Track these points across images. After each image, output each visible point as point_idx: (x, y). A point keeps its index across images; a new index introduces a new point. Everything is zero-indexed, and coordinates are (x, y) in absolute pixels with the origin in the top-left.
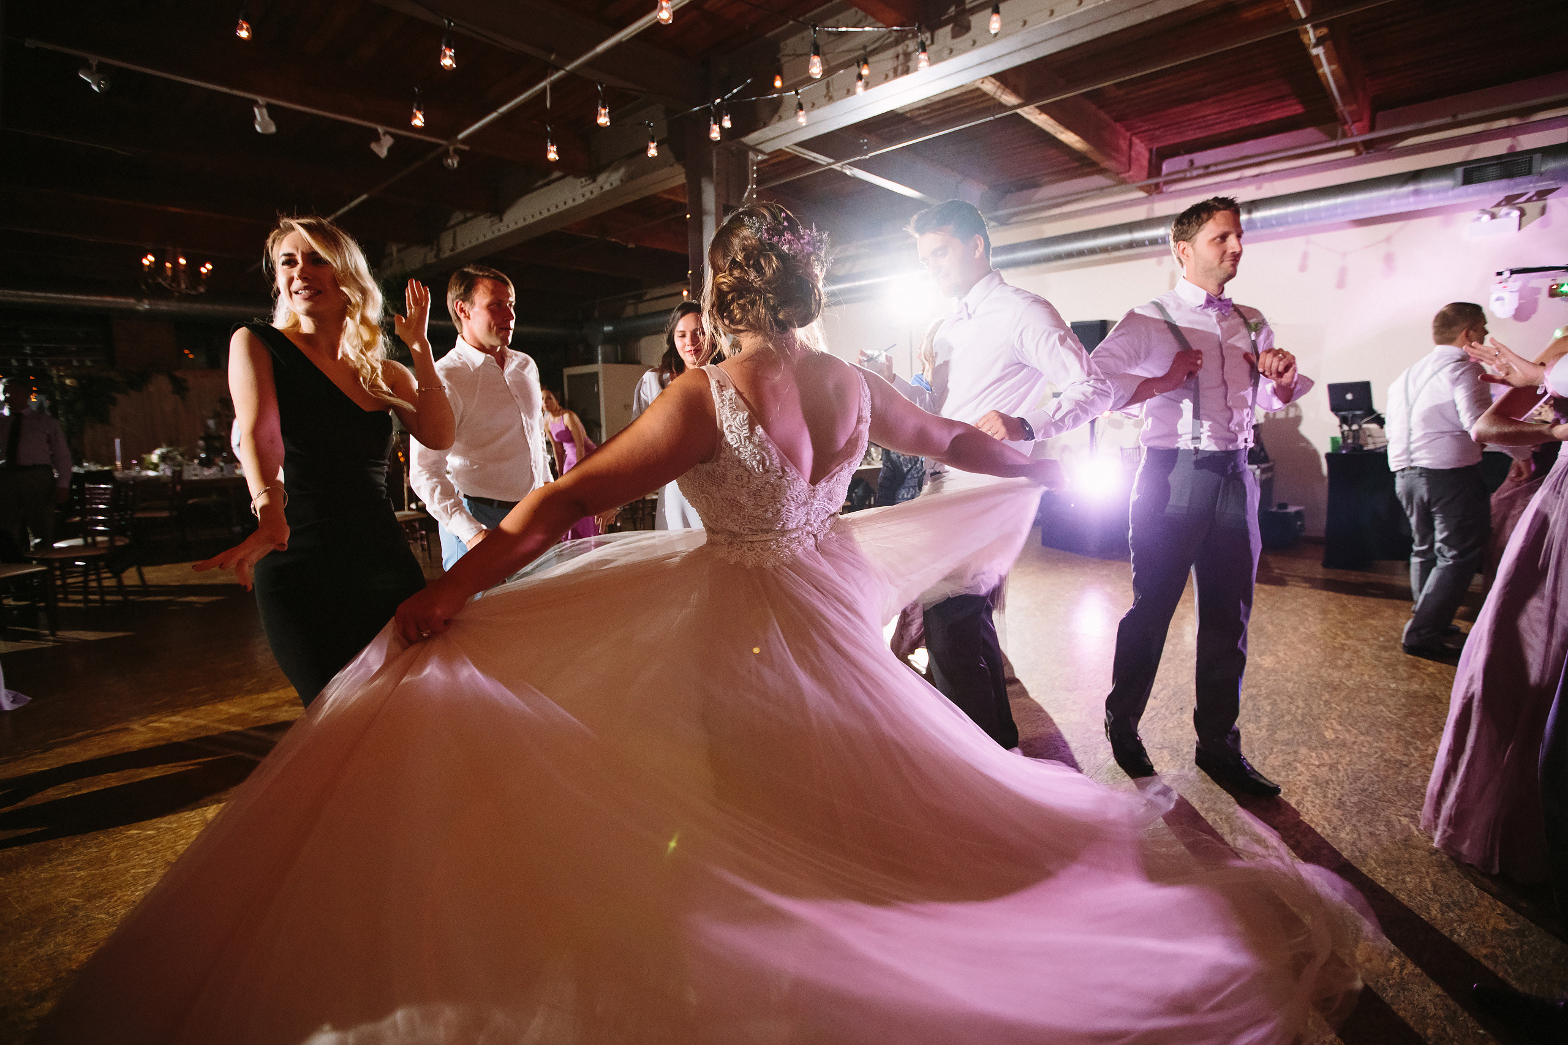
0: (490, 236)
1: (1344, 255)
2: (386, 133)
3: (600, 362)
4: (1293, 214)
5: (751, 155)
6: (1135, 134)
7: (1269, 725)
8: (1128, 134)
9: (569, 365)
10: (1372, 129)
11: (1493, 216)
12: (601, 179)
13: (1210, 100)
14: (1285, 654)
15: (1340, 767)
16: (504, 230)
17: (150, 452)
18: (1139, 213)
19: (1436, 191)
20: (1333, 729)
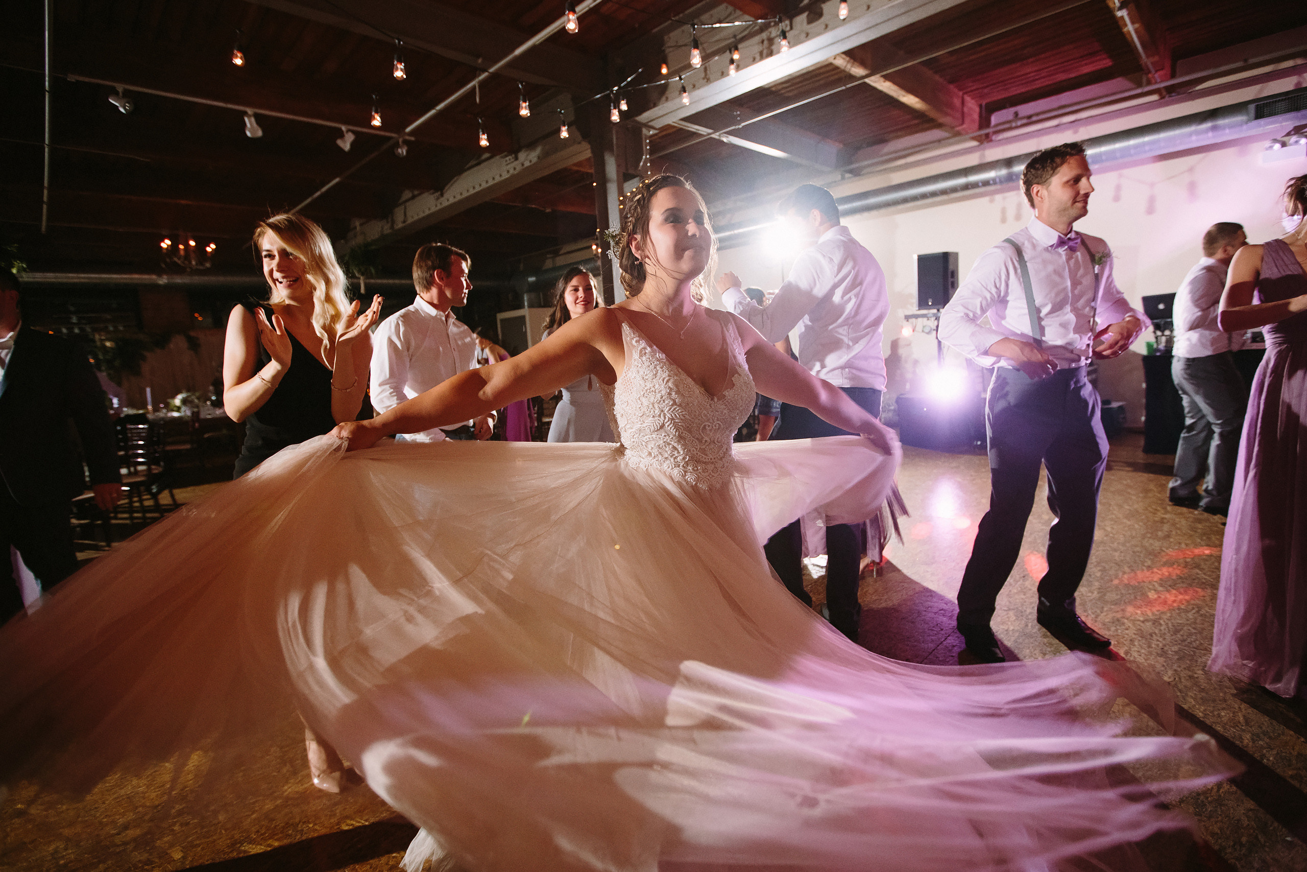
0: (433, 209)
1: (1152, 185)
2: (348, 131)
3: (526, 307)
4: (1106, 153)
5: (644, 131)
6: (966, 93)
7: (1099, 589)
8: (961, 93)
9: (501, 311)
10: (1173, 76)
11: (1284, 145)
12: (522, 155)
13: (1031, 60)
14: (1113, 528)
15: (1162, 622)
16: (446, 204)
17: (174, 397)
18: (972, 160)
19: (1231, 127)
20: (1155, 590)
